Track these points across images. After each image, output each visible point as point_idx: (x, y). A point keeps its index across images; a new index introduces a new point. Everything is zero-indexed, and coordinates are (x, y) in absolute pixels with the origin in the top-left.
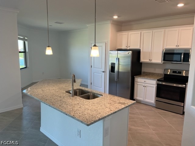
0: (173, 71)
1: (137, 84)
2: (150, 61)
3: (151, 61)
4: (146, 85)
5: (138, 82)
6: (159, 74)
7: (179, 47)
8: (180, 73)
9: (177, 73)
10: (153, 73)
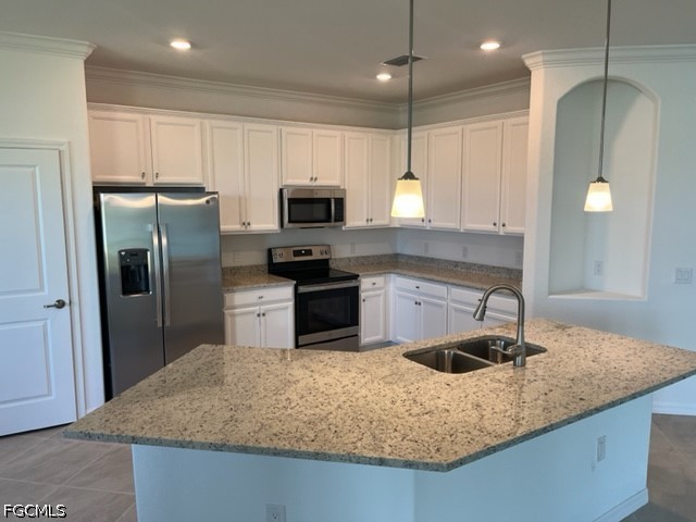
0: (294, 252)
1: (233, 315)
2: (243, 228)
3: (248, 228)
4: (263, 308)
5: (234, 308)
6: (252, 267)
7: (319, 183)
8: (309, 253)
9: (304, 255)
10: (234, 268)
